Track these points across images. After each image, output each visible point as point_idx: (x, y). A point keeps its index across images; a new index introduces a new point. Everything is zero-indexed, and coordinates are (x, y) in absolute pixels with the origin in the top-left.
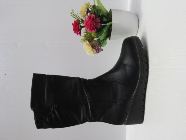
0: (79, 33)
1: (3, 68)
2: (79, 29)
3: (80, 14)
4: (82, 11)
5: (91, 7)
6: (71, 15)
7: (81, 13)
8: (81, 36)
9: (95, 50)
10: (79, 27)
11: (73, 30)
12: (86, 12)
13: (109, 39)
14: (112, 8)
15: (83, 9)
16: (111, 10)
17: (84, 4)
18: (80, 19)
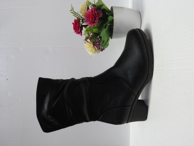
0: (79, 31)
1: (5, 73)
2: (80, 27)
3: (80, 13)
4: (82, 9)
5: (91, 4)
6: (71, 13)
7: (82, 12)
8: (81, 35)
9: (96, 47)
10: (79, 25)
12: (86, 10)
13: (111, 38)
15: (83, 7)
17: (84, 3)
18: (80, 17)
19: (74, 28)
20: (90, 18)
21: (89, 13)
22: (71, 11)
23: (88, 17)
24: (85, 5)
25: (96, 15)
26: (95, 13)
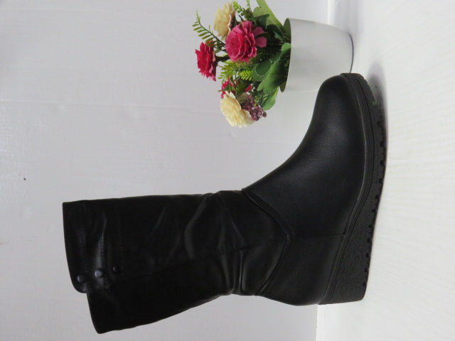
0: (210, 71)
2: (212, 61)
3: (215, 29)
4: (220, 22)
5: (241, 10)
6: (195, 30)
7: (219, 27)
8: (215, 80)
9: (248, 112)
10: (212, 58)
11: (197, 65)
12: (229, 24)
13: (282, 90)
14: (290, 17)
15: (222, 17)
16: (287, 21)
17: (226, 6)
18: (214, 40)
19: (199, 63)
20: (237, 47)
21: (236, 36)
22: (194, 26)
23: (233, 44)
24: (227, 12)
25: (252, 43)
26: (250, 38)
